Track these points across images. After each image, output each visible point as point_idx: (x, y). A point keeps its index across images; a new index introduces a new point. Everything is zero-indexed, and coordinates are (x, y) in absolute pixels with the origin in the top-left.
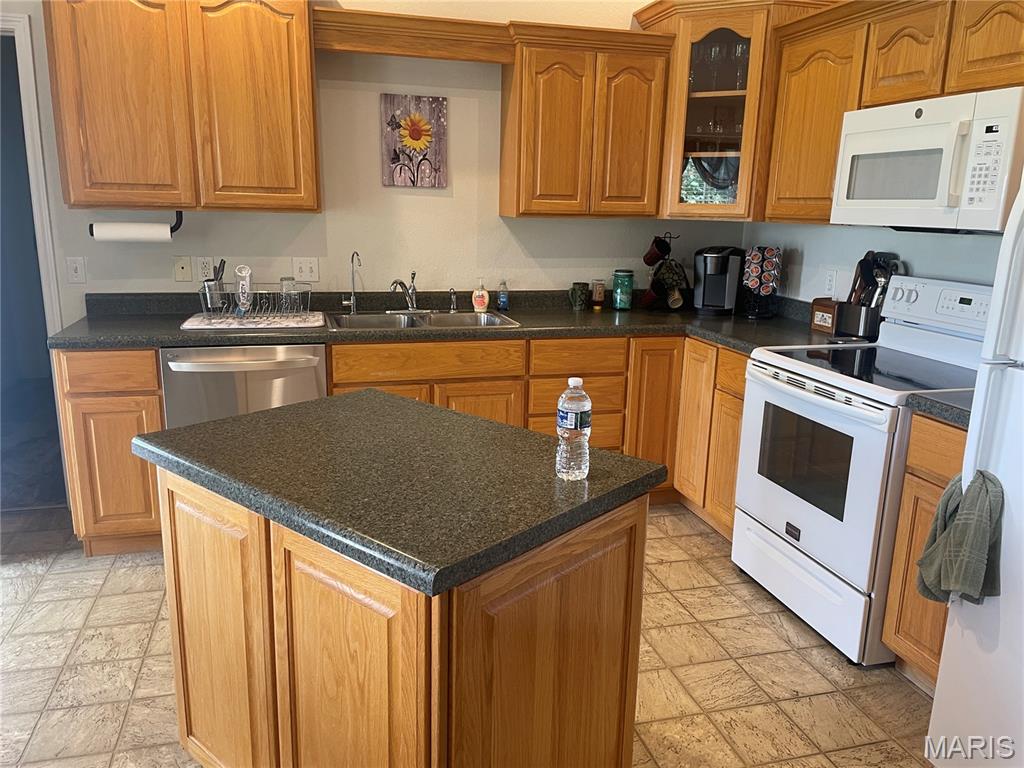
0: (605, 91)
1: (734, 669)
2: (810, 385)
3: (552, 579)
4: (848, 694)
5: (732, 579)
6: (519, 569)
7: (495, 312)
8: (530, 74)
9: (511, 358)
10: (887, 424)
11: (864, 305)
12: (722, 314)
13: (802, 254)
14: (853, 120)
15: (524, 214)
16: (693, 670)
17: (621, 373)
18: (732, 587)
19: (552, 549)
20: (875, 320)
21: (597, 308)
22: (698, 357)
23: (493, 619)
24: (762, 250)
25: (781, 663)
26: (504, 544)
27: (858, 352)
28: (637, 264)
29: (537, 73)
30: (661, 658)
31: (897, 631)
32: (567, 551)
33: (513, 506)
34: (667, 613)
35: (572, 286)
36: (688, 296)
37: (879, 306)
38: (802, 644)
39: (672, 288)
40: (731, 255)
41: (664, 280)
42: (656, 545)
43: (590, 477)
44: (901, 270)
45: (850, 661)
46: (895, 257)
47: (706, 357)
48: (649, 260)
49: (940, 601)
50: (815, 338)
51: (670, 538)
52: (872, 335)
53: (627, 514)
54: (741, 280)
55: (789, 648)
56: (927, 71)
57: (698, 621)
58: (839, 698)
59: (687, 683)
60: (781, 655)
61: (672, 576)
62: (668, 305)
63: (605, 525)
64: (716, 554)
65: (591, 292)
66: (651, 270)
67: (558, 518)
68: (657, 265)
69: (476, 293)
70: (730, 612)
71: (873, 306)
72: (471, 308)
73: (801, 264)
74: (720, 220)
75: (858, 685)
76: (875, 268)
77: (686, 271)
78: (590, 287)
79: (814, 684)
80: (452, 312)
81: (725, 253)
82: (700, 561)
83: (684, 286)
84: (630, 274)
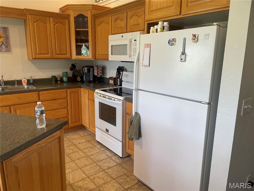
0: (53, 27)
1: (95, 165)
2: (107, 97)
3: (36, 153)
4: (120, 164)
5: (96, 144)
6: (24, 153)
7: (30, 85)
8: (31, 22)
9: (34, 97)
10: (122, 104)
11: (119, 78)
12: (90, 82)
13: (106, 67)
14: (111, 37)
15: (34, 59)
16: (86, 168)
17: (66, 98)
18: (96, 146)
19: (35, 146)
20: (121, 81)
21: (59, 82)
22: (84, 92)
23: (17, 167)
24: (97, 66)
25: (106, 161)
26: (18, 147)
27: (119, 89)
28: (68, 70)
29: (33, 22)
30: (78, 166)
31: (128, 149)
32: (40, 146)
33: (22, 137)
34: (80, 155)
35: (51, 77)
36: (82, 78)
37: (122, 78)
38: (111, 155)
39: (78, 76)
40: (90, 68)
41: (75, 74)
42: (78, 139)
43: (46, 126)
44: (125, 70)
45: (120, 157)
46: (124, 67)
47: (86, 92)
48: (71, 69)
49: (132, 140)
50: (110, 86)
51: (82, 137)
52: (121, 85)
53: (57, 134)
54: (93, 74)
55: (108, 157)
56: (123, 27)
57: (88, 156)
58: (118, 166)
59: (84, 171)
60: (106, 159)
61: (82, 146)
62: (77, 80)
63: (51, 138)
64: (93, 139)
65: (57, 78)
66: (72, 72)
67: (35, 138)
68: (73, 71)
69: (23, 80)
70: (95, 152)
71: (120, 78)
72: (22, 84)
73: (106, 69)
74: (86, 59)
75: (122, 162)
76: (120, 70)
77: (81, 72)
78: (56, 77)
79: (113, 164)
80: (16, 86)
81: (89, 67)
82: (89, 141)
83: (81, 75)
84: (67, 73)
